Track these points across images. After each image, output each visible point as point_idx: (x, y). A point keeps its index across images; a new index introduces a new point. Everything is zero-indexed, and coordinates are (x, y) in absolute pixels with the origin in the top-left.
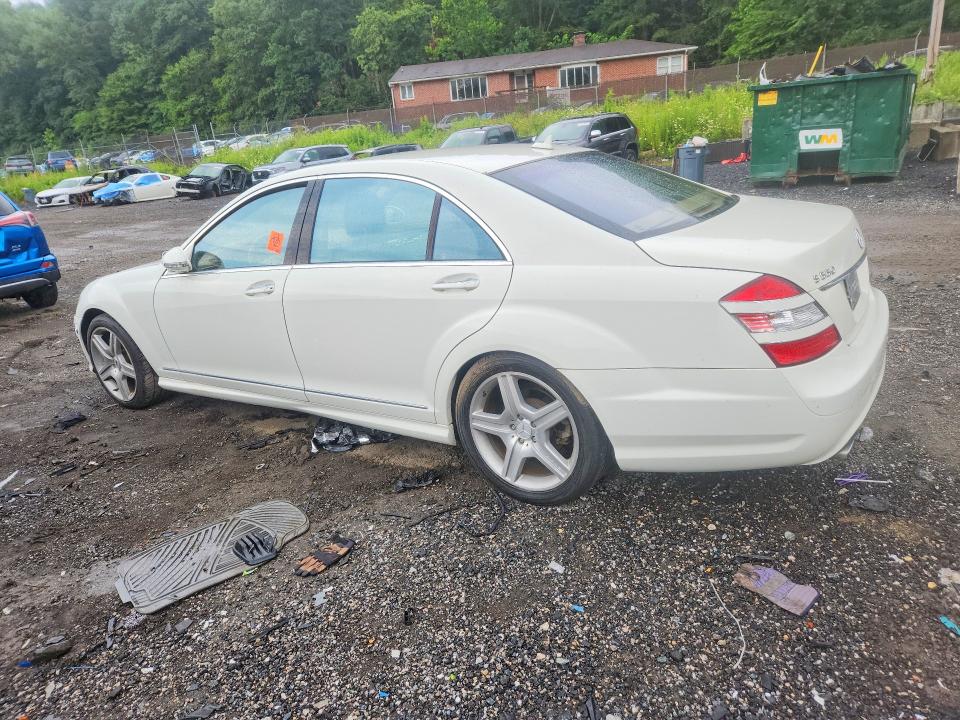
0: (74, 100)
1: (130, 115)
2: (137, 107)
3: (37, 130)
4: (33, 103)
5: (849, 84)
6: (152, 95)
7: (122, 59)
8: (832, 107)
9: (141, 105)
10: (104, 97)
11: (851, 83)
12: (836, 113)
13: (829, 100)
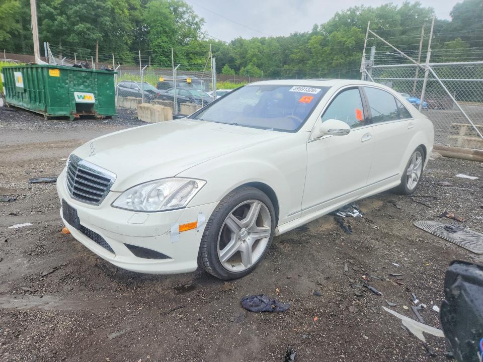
5: (93, 74)
8: (87, 83)
11: (94, 74)
12: (89, 86)
13: (85, 79)
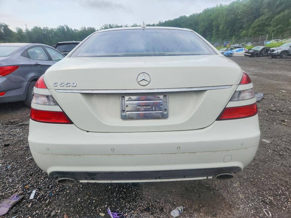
0: (244, 27)
1: (258, 32)
2: (261, 29)
3: (231, 36)
4: (233, 28)
6: (267, 25)
7: (263, 14)
9: (263, 28)
10: (252, 26)
